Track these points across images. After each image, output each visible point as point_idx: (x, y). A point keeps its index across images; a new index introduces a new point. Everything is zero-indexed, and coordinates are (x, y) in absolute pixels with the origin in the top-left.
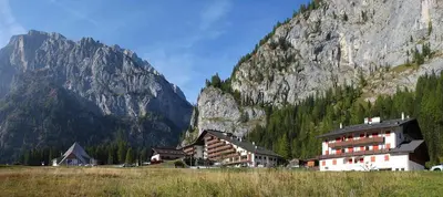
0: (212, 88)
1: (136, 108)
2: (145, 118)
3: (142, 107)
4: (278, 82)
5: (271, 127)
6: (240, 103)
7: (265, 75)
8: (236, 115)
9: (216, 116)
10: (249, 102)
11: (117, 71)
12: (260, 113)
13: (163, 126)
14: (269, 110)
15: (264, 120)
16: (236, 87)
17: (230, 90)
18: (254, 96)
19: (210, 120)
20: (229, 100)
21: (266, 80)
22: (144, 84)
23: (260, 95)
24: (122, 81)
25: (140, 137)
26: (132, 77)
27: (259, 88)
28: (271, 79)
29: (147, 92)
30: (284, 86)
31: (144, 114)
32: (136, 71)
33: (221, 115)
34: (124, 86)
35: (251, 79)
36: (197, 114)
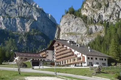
0: (68, 14)
1: (23, 27)
2: (29, 33)
3: (28, 26)
4: (112, 7)
5: (108, 36)
6: (86, 23)
7: (102, 4)
8: (84, 30)
9: (71, 31)
10: (93, 22)
11: (12, 3)
12: (101, 28)
13: (40, 38)
14: (107, 25)
15: (104, 32)
16: (84, 13)
17: (80, 15)
18: (96, 18)
19: (67, 34)
20: (79, 21)
21: (103, 7)
22: (29, 13)
23: (100, 17)
24: (15, 9)
25: (25, 45)
26: (21, 8)
27: (99, 12)
28: (107, 6)
29: (31, 17)
30: (117, 8)
31: (28, 30)
32: (25, 4)
33: (74, 30)
34: (17, 12)
35: (94, 7)
36: (60, 30)
